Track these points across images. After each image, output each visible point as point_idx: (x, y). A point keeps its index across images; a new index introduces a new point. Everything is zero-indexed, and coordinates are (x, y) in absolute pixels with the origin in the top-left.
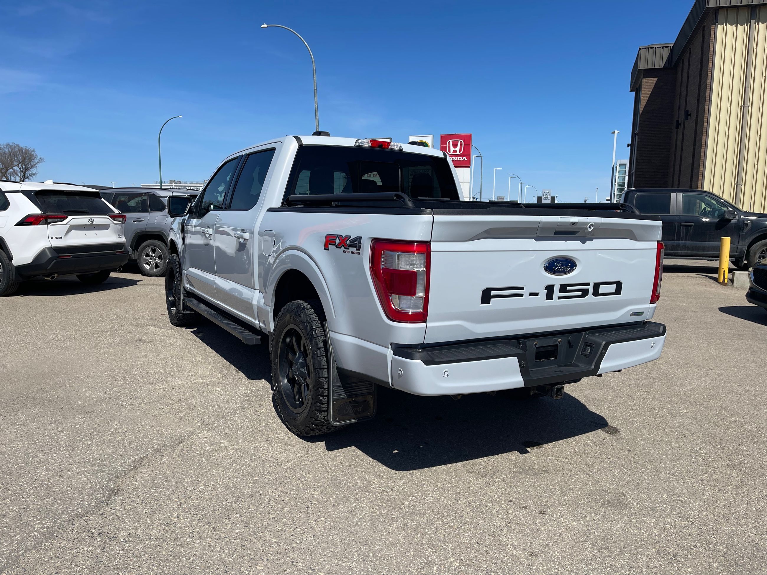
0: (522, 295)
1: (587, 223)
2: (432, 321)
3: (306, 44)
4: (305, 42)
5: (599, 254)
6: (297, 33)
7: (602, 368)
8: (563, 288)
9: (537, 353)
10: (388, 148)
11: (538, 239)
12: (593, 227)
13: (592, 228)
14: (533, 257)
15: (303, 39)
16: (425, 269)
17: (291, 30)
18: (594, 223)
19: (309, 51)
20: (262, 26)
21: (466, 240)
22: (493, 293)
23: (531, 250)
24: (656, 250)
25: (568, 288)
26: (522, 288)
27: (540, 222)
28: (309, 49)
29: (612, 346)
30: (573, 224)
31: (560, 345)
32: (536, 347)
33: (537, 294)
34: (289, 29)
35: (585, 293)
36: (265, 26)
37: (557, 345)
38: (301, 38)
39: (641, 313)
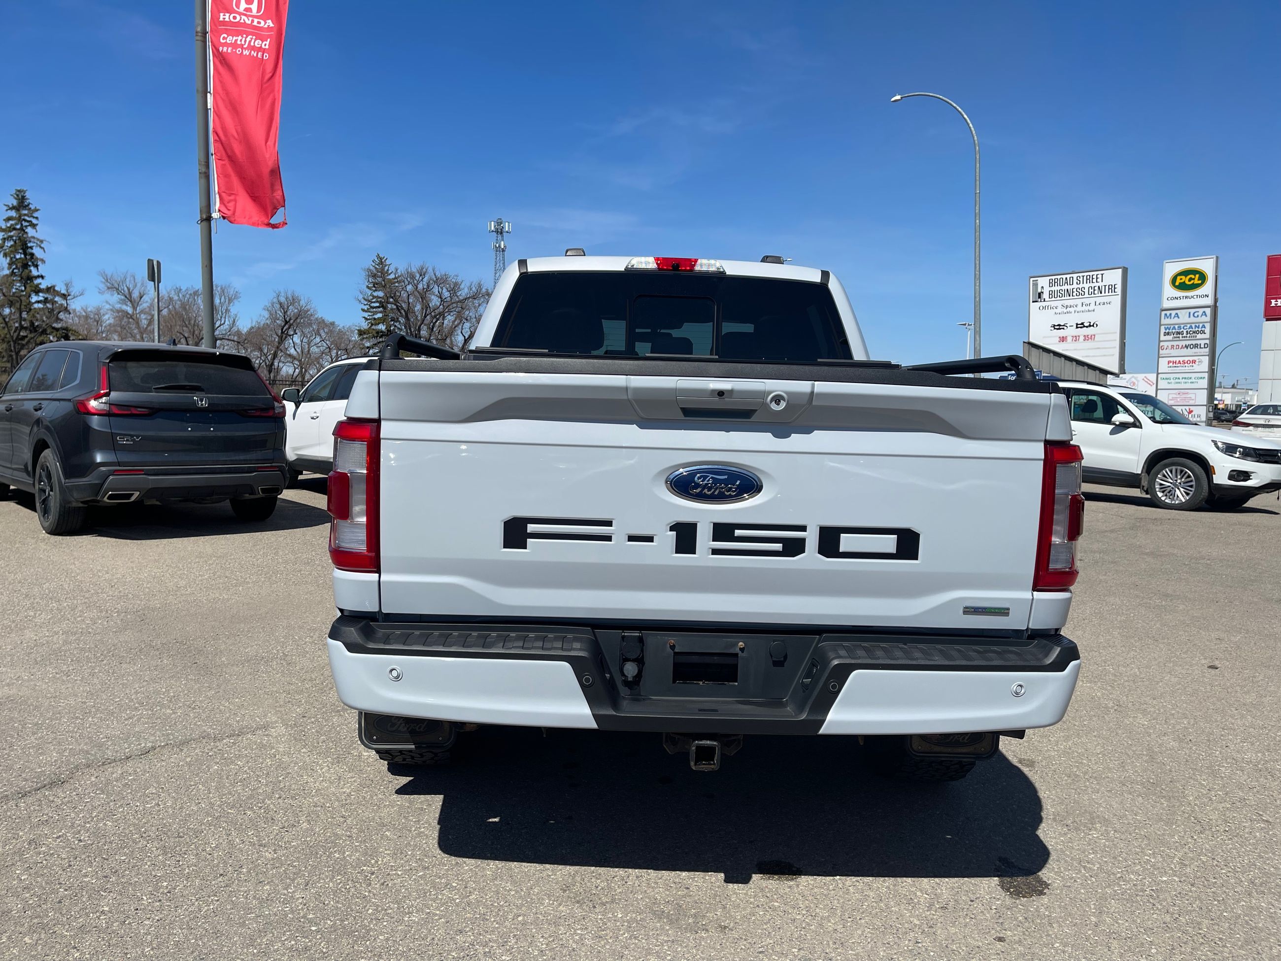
0: (608, 538)
1: (765, 394)
2: (391, 571)
3: (965, 116)
4: (963, 113)
5: (831, 463)
6: (950, 102)
7: (831, 722)
8: (722, 531)
9: (675, 665)
10: (692, 270)
11: (645, 424)
12: (784, 400)
13: (783, 405)
14: (632, 462)
15: (960, 110)
16: (365, 472)
17: (941, 97)
18: (786, 393)
19: (970, 128)
20: (893, 99)
21: (460, 419)
22: (531, 528)
23: (624, 445)
24: (1042, 462)
25: (738, 533)
26: (609, 523)
27: (626, 389)
28: (971, 125)
29: (856, 675)
30: (721, 393)
31: (744, 655)
32: (675, 653)
33: (650, 539)
34: (938, 96)
35: (794, 547)
36: (898, 97)
37: (736, 655)
38: (958, 107)
39: (1003, 612)
